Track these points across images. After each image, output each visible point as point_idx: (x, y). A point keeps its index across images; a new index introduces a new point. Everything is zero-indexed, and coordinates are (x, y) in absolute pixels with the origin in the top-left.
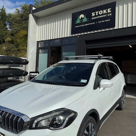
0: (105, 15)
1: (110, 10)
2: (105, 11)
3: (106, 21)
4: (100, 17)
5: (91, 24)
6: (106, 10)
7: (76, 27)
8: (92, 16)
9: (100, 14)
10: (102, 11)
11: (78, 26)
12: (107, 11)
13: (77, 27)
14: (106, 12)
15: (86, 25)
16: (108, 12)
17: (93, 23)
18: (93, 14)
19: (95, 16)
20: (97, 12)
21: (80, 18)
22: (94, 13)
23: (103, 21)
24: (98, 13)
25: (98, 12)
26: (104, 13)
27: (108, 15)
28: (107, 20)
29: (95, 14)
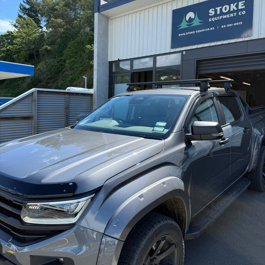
0: (234, 15)
1: (243, 4)
2: (233, 7)
3: (235, 24)
4: (224, 17)
5: (208, 29)
6: (236, 4)
7: (179, 35)
8: (210, 14)
9: (224, 11)
10: (228, 7)
11: (184, 34)
12: (237, 6)
13: (182, 35)
14: (236, 9)
15: (199, 31)
16: (240, 7)
17: (211, 29)
18: (210, 11)
19: (216, 15)
20: (218, 9)
21: (187, 19)
22: (214, 10)
23: (230, 25)
24: (221, 10)
25: (221, 7)
26: (232, 10)
27: (239, 14)
28: (237, 24)
29: (216, 11)
